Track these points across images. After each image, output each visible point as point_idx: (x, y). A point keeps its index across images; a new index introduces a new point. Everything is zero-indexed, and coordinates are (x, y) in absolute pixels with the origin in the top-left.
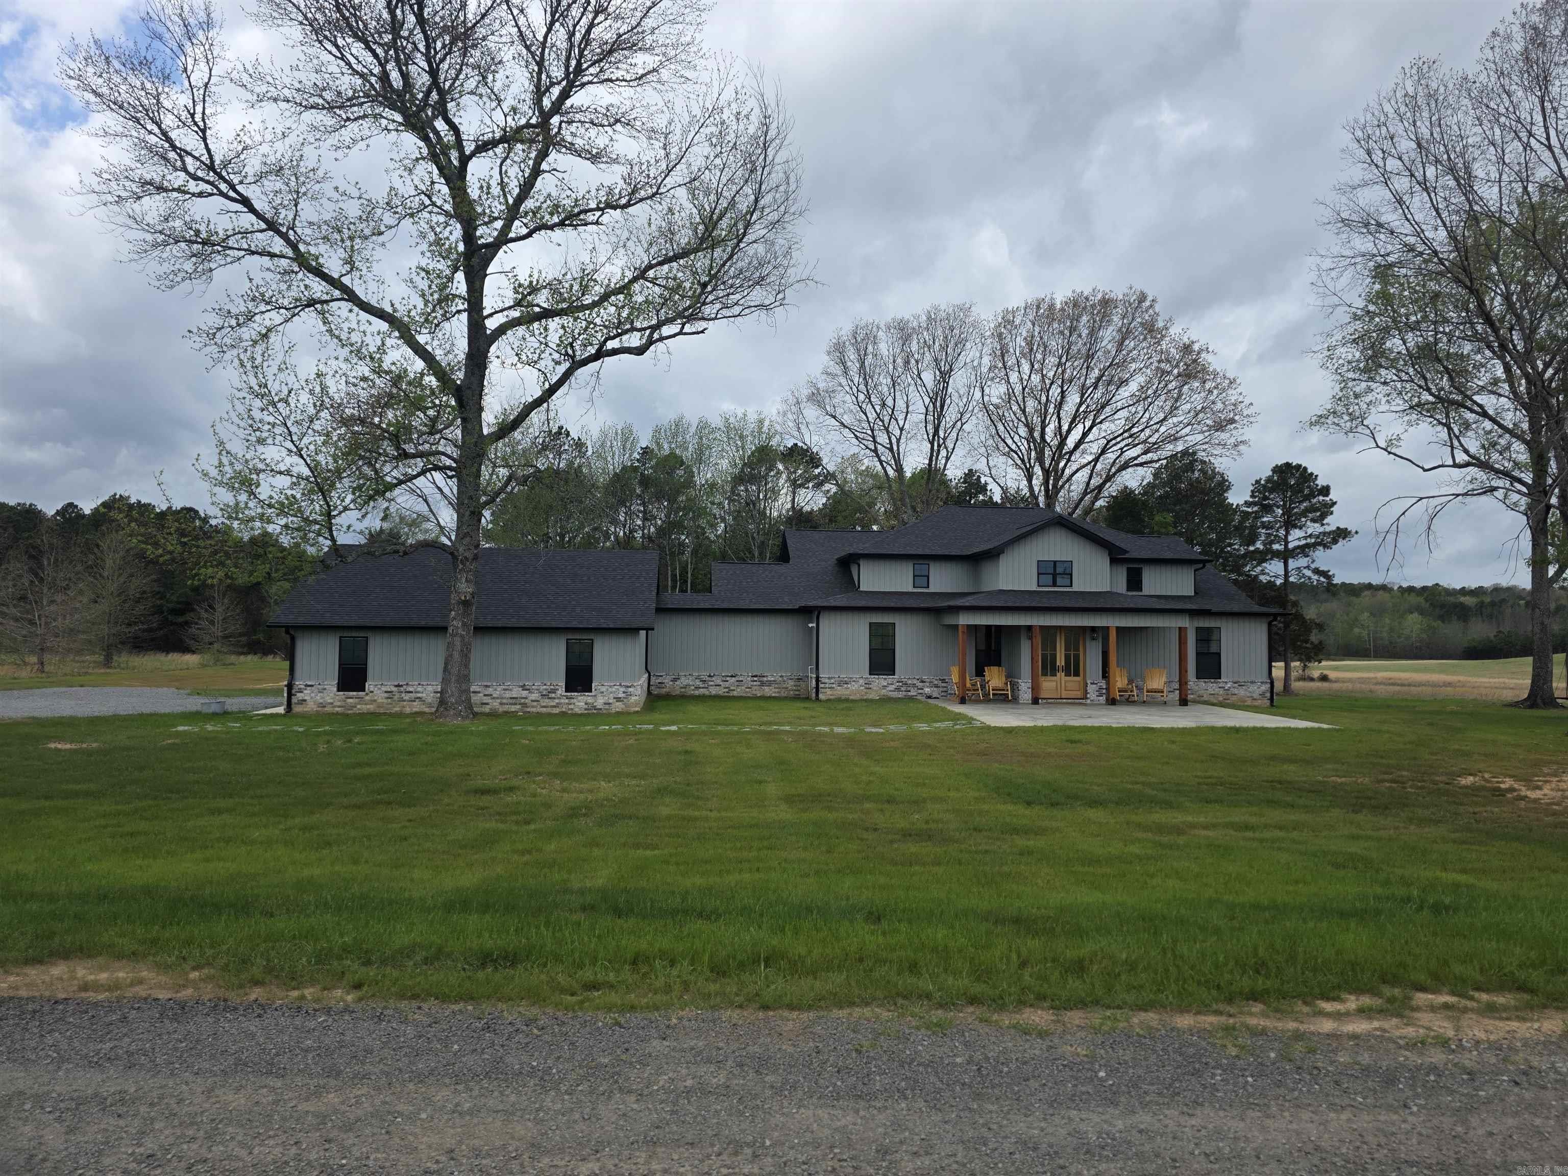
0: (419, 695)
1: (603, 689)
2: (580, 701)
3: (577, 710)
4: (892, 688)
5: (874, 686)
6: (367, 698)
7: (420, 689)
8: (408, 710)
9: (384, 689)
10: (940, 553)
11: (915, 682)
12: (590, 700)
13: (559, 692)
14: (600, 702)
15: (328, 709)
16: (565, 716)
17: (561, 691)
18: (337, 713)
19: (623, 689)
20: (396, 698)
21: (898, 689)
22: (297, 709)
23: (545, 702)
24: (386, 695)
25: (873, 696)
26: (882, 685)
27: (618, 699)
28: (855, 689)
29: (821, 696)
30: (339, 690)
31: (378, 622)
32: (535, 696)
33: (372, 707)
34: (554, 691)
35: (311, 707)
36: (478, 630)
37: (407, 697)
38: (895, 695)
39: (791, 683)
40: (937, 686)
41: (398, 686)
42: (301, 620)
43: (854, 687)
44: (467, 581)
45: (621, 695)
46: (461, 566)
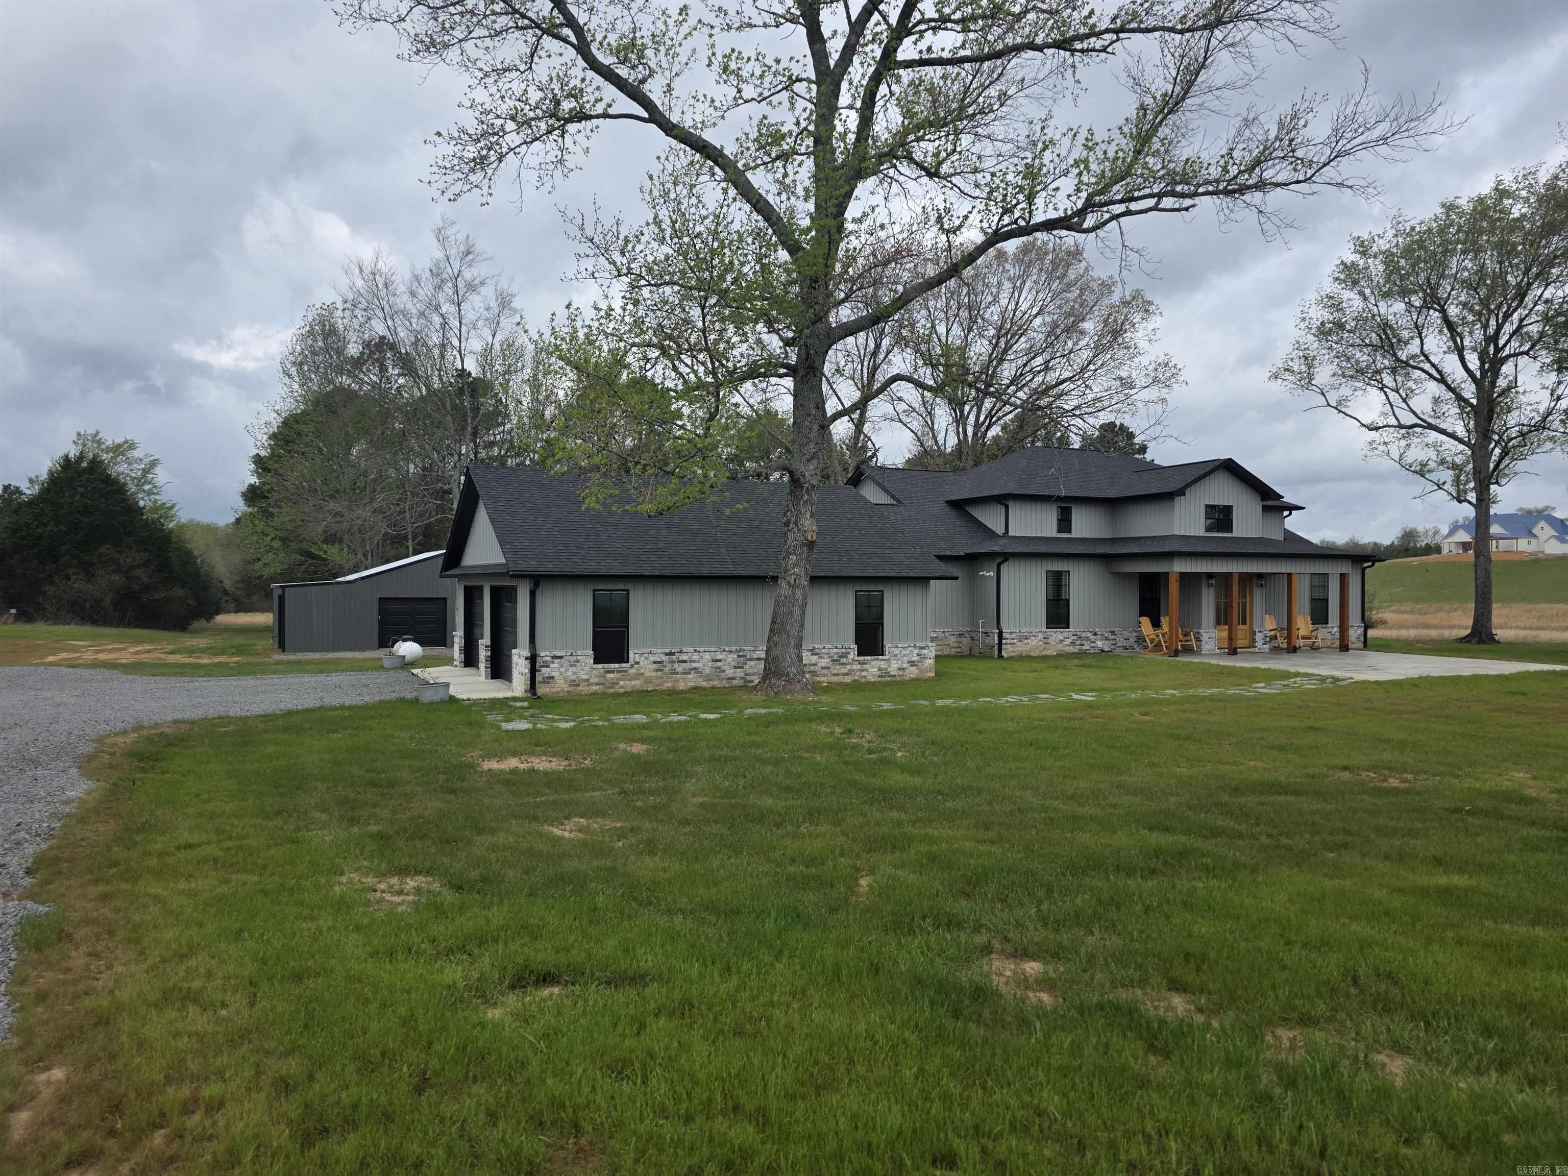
0: (695, 665)
1: (897, 651)
2: (873, 668)
3: (871, 678)
4: (1067, 642)
5: (1052, 641)
6: (632, 671)
7: (695, 657)
8: (682, 686)
9: (652, 658)
10: (1081, 495)
11: (1089, 634)
12: (883, 665)
13: (851, 656)
14: (893, 668)
15: (583, 689)
16: (859, 687)
17: (853, 655)
18: (594, 694)
19: (916, 651)
20: (667, 669)
21: (1073, 643)
22: (542, 690)
23: (837, 669)
24: (655, 666)
25: (1051, 652)
26: (1060, 640)
27: (912, 663)
28: (1034, 645)
29: (1004, 653)
30: (596, 661)
31: (646, 570)
32: (825, 662)
33: (637, 684)
34: (845, 655)
35: (560, 686)
36: (815, 580)
37: (680, 668)
38: (1071, 649)
39: (953, 639)
40: (1107, 639)
41: (671, 654)
42: (550, 567)
43: (1033, 642)
44: (811, 516)
45: (915, 658)
46: (806, 497)
